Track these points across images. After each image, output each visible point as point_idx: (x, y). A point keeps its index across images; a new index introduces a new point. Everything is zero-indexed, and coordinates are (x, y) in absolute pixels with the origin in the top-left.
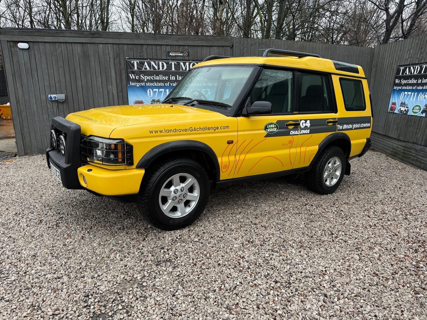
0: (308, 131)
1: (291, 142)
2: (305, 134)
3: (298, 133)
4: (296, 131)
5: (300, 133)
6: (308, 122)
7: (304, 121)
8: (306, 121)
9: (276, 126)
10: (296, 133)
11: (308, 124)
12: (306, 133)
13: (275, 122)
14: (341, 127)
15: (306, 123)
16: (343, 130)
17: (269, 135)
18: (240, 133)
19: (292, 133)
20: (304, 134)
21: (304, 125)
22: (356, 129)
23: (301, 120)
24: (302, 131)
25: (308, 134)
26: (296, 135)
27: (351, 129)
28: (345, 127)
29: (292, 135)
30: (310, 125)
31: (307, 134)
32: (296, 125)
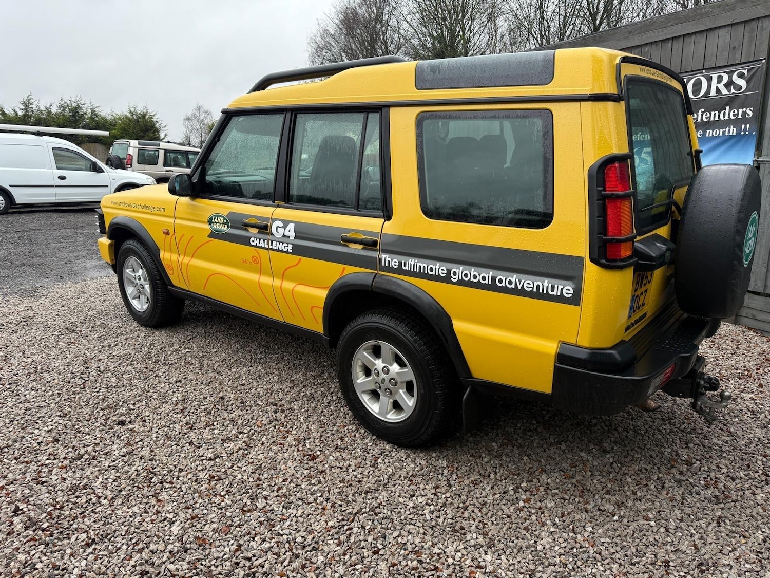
0: (290, 249)
1: (256, 260)
2: (282, 251)
3: (266, 246)
4: (262, 241)
5: (271, 247)
6: (291, 226)
7: (281, 224)
8: (286, 223)
9: (225, 221)
10: (262, 244)
11: (291, 231)
12: (285, 250)
13: (225, 213)
14: (394, 263)
15: (285, 227)
16: (399, 271)
17: (214, 235)
18: (177, 221)
19: (253, 241)
20: (278, 250)
21: (281, 231)
22: (461, 283)
23: (275, 220)
24: (274, 242)
25: (289, 253)
26: (261, 247)
27: (437, 278)
28: (412, 263)
29: (253, 246)
30: (294, 234)
31: (287, 252)
32: (264, 229)
